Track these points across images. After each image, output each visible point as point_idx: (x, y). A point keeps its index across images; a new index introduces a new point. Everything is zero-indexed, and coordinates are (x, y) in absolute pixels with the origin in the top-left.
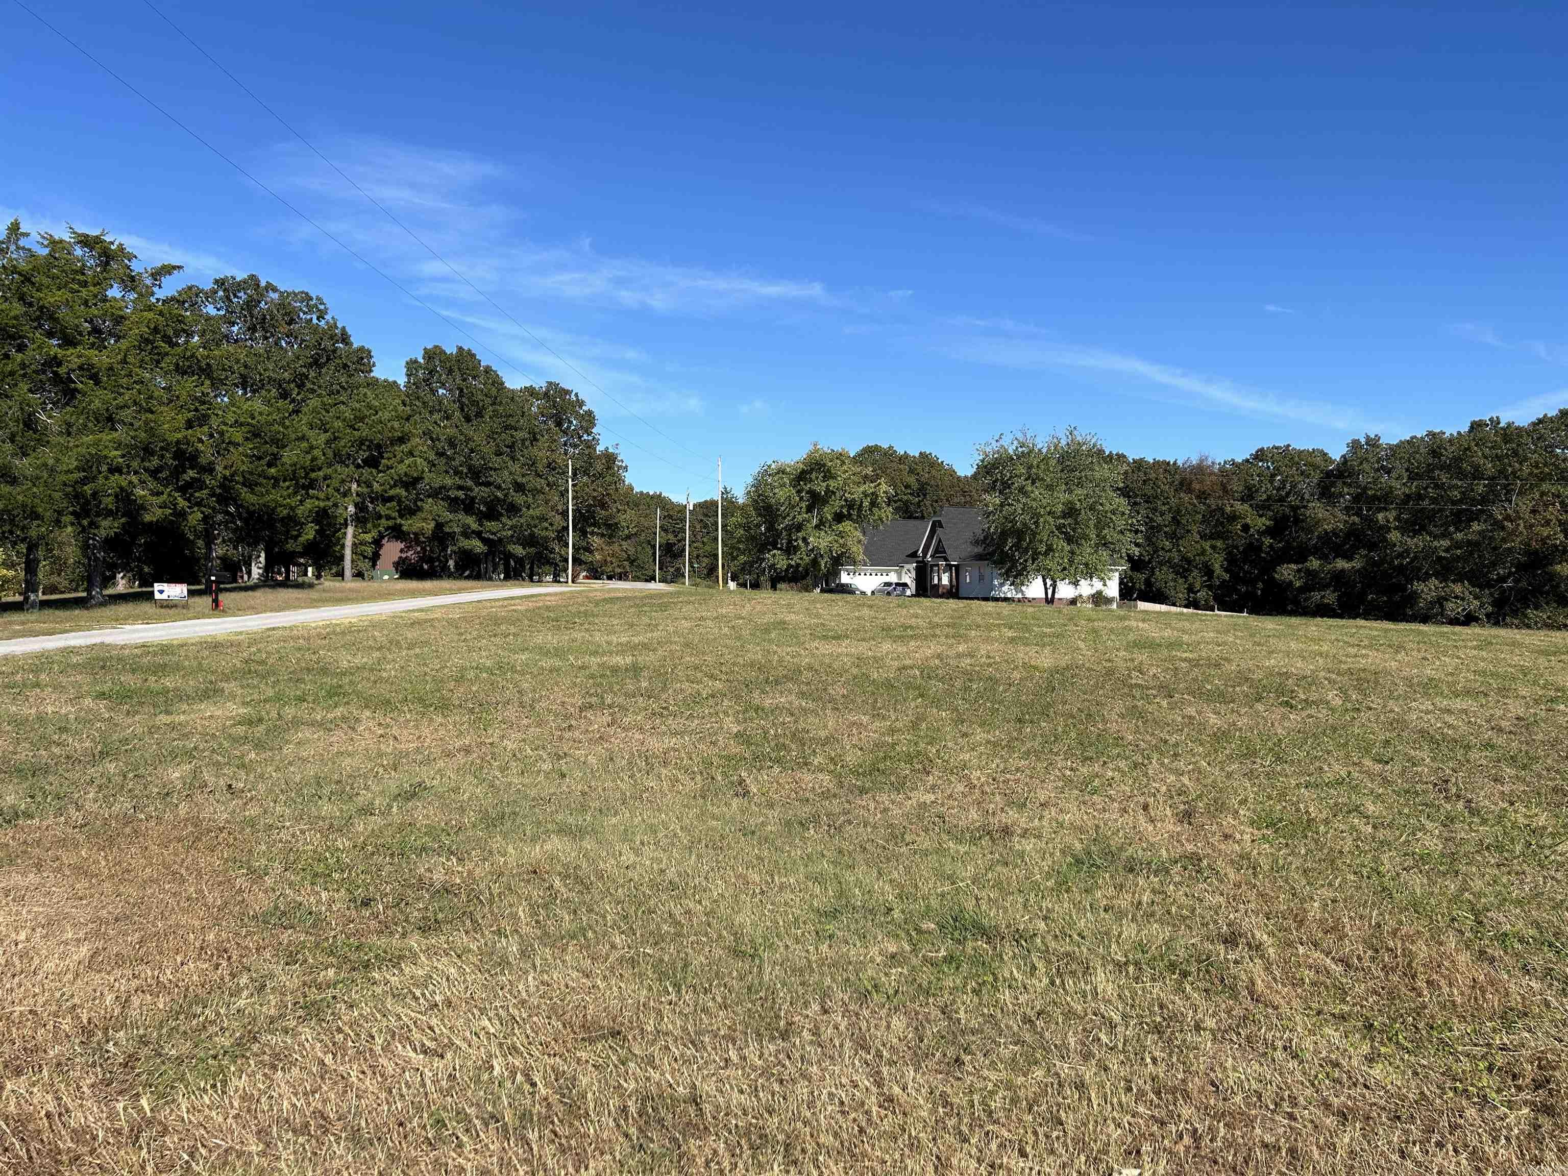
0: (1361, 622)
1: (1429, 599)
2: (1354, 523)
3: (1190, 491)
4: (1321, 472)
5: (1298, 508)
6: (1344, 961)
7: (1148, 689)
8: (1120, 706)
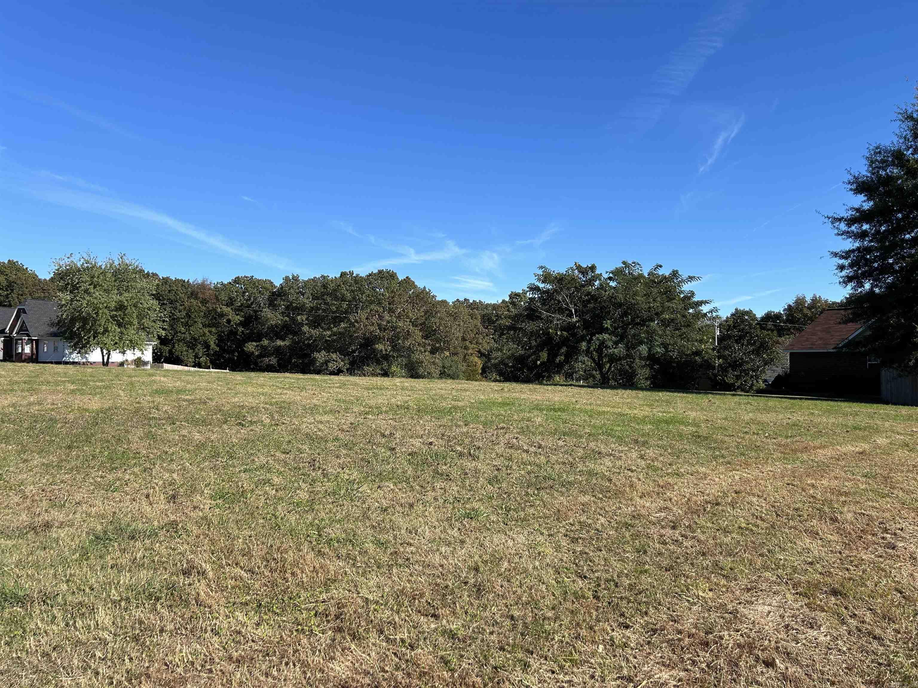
0: (287, 375)
1: (322, 361)
2: (286, 321)
3: (196, 298)
4: (270, 292)
5: (257, 311)
6: (251, 571)
7: (160, 419)
8: (140, 432)
